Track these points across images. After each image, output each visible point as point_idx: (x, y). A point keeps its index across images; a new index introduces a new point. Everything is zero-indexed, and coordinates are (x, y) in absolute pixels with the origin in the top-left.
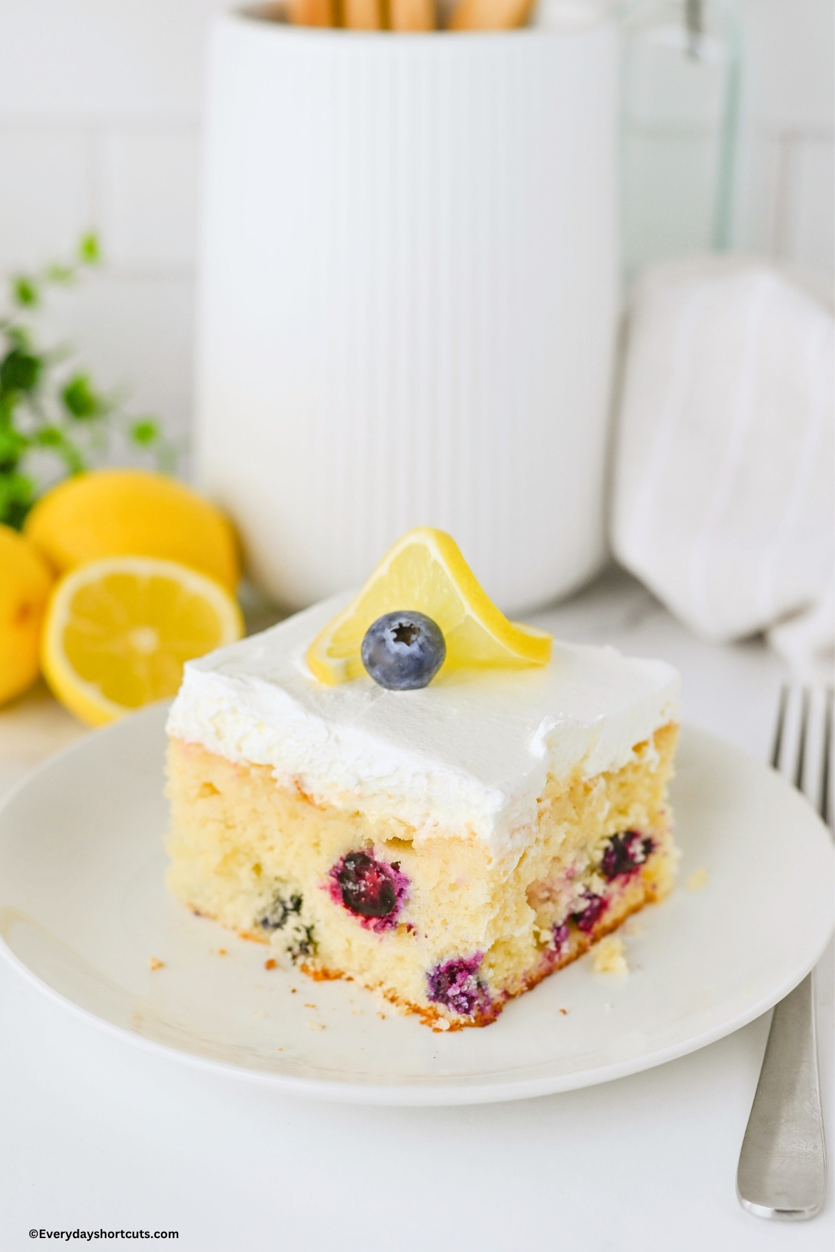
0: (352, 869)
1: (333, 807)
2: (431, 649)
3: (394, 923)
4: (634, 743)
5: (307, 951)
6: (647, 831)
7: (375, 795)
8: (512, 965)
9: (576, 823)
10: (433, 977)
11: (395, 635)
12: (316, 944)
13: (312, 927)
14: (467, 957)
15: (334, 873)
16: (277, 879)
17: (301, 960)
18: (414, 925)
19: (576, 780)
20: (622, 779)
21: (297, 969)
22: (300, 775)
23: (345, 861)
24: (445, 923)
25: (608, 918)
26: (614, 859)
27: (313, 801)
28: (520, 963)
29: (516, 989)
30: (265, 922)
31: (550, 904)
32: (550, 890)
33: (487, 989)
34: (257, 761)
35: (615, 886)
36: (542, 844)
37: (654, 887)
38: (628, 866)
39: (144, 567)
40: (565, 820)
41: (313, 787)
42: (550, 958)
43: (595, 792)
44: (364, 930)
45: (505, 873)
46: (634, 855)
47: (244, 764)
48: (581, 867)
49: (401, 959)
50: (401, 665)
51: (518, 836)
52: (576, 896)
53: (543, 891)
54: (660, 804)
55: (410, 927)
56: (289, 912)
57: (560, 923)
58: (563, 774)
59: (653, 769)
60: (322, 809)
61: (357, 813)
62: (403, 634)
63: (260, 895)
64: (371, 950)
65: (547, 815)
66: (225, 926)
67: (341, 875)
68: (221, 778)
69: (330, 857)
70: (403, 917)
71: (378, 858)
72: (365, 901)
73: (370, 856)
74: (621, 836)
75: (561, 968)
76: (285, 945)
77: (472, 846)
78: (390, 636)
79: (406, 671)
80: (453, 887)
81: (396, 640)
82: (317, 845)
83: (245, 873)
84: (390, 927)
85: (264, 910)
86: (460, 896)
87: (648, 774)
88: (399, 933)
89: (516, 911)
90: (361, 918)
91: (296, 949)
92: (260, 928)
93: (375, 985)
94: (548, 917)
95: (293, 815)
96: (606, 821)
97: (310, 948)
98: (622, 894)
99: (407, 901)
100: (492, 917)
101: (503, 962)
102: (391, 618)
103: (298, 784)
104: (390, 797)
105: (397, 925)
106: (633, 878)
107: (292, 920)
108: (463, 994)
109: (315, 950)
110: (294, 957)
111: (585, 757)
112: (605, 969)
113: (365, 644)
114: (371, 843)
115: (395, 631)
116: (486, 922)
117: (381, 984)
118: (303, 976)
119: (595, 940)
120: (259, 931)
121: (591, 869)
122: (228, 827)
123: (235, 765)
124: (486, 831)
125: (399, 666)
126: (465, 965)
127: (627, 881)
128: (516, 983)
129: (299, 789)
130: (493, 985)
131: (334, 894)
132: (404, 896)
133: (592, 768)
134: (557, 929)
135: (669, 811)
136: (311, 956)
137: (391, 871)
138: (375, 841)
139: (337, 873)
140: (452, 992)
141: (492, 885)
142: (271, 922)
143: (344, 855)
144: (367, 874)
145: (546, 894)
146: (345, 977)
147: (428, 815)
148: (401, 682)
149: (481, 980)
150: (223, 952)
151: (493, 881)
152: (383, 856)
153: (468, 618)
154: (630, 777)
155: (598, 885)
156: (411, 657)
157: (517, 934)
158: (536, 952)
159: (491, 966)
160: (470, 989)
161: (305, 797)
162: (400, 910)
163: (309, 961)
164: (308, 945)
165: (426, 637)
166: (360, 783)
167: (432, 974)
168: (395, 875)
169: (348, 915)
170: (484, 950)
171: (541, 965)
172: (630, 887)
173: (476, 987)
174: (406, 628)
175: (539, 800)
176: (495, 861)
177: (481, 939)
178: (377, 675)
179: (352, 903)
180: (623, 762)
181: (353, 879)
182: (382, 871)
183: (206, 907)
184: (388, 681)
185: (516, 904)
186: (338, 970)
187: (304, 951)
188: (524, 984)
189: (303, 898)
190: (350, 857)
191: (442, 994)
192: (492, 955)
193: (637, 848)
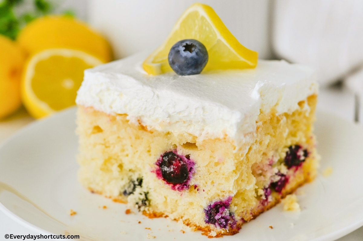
0: (166, 160)
1: (156, 131)
2: (201, 55)
3: (187, 186)
4: (298, 101)
5: (145, 204)
6: (305, 146)
7: (177, 122)
8: (245, 205)
9: (274, 136)
10: (208, 211)
11: (184, 48)
12: (150, 201)
13: (148, 193)
14: (224, 199)
15: (158, 163)
16: (130, 170)
17: (142, 208)
18: (197, 185)
19: (273, 115)
20: (293, 118)
21: (141, 213)
22: (140, 117)
23: (163, 157)
24: (213, 182)
25: (288, 187)
26: (290, 157)
27: (147, 129)
28: (249, 205)
29: (248, 218)
30: (125, 193)
31: (262, 177)
32: (262, 170)
33: (234, 216)
34: (120, 112)
35: (291, 172)
36: (258, 144)
37: (308, 174)
38: (297, 162)
39: (67, 53)
40: (268, 134)
41: (147, 122)
42: (263, 204)
43: (282, 122)
44: (173, 191)
45: (242, 155)
46: (299, 157)
47: (113, 114)
48: (276, 160)
49: (191, 204)
50: (188, 62)
51: (248, 137)
52: (274, 174)
53: (259, 170)
54: (311, 134)
55: (196, 187)
56: (137, 186)
57: (267, 186)
58: (267, 111)
59: (307, 115)
60: (152, 132)
61: (169, 133)
62: (188, 48)
63: (122, 179)
64: (177, 201)
65: (260, 129)
66: (106, 197)
67: (161, 164)
68: (103, 123)
69: (156, 156)
70: (192, 182)
71: (179, 153)
72: (173, 176)
73: (175, 153)
74: (293, 147)
75: (268, 209)
76: (135, 202)
77: (225, 142)
78: (182, 49)
79: (190, 65)
80: (217, 164)
81: (185, 50)
82: (149, 151)
83: (115, 168)
84: (186, 188)
85: (124, 186)
86: (220, 168)
87: (305, 117)
88: (190, 191)
89: (247, 177)
90: (171, 185)
91: (140, 203)
92: (123, 196)
93: (179, 218)
94: (262, 183)
95: (137, 138)
96: (286, 139)
97: (147, 202)
98: (294, 176)
99: (194, 174)
100: (236, 178)
101: (241, 203)
102: (182, 42)
103: (139, 121)
104: (184, 122)
105: (189, 187)
106: (299, 168)
107: (138, 189)
108: (222, 218)
109: (149, 204)
110: (139, 207)
111: (277, 104)
112: (289, 209)
113: (170, 54)
114: (175, 146)
115: (184, 46)
116: (233, 181)
117: (182, 218)
118: (144, 216)
119: (283, 197)
120: (123, 198)
121: (280, 162)
122: (106, 147)
123: (109, 115)
124: (232, 133)
125: (187, 62)
126: (223, 204)
127: (297, 169)
128: (247, 215)
129: (140, 123)
130: (237, 214)
131: (158, 174)
132: (193, 172)
133: (281, 110)
134: (265, 189)
135: (315, 138)
136: (147, 206)
137: (186, 159)
138: (177, 145)
139: (159, 163)
140: (217, 217)
141: (236, 161)
142: (128, 192)
143: (162, 154)
144: (174, 162)
145: (260, 172)
146: (164, 216)
147: (203, 130)
148: (188, 71)
149: (231, 212)
150: (105, 207)
151: (237, 159)
152: (182, 152)
153: (219, 41)
154: (297, 118)
155: (284, 170)
156: (192, 58)
157: (248, 188)
158: (256, 200)
159: (235, 205)
160: (226, 215)
161: (143, 128)
162: (191, 179)
163: (146, 209)
164: (146, 201)
165: (199, 49)
166: (169, 116)
167: (207, 209)
168: (188, 161)
169: (165, 184)
170: (233, 195)
171: (259, 207)
172: (298, 172)
173: (229, 214)
174: (189, 45)
175: (257, 122)
176: (237, 148)
177: (231, 189)
178: (176, 68)
179: (167, 178)
180: (293, 110)
181: (167, 165)
182: (182, 159)
183: (96, 188)
184: (182, 70)
185: (247, 173)
186: (161, 212)
187: (144, 204)
188: (251, 215)
189: (143, 178)
190: (166, 154)
191: (212, 219)
192: (236, 199)
193: (301, 153)
